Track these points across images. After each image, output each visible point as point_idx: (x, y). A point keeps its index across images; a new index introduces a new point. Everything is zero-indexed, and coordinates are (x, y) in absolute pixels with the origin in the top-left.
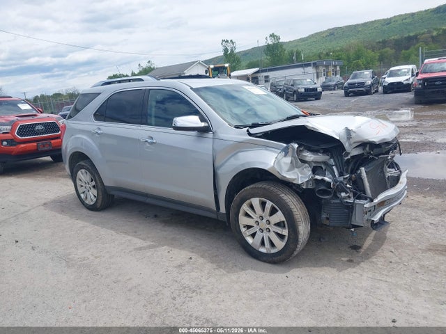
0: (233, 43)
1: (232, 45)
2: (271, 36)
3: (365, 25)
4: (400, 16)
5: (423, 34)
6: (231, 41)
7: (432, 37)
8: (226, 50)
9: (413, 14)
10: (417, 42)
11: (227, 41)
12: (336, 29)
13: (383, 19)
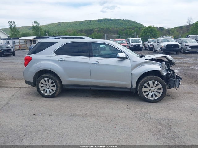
0: (15, 23)
1: (14, 24)
2: (35, 22)
3: (73, 22)
4: (86, 21)
5: (95, 29)
6: (14, 22)
7: (98, 31)
8: (11, 26)
9: (90, 21)
10: (94, 32)
11: (12, 22)
12: (61, 23)
13: (80, 21)
